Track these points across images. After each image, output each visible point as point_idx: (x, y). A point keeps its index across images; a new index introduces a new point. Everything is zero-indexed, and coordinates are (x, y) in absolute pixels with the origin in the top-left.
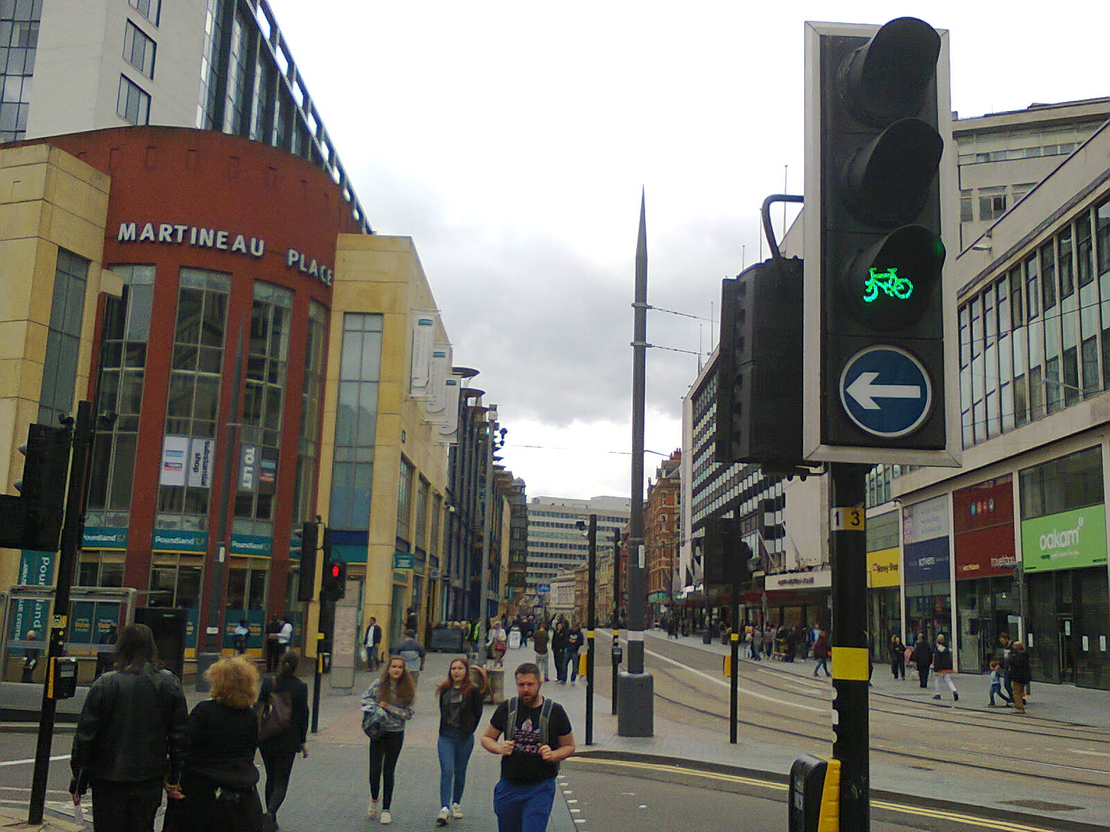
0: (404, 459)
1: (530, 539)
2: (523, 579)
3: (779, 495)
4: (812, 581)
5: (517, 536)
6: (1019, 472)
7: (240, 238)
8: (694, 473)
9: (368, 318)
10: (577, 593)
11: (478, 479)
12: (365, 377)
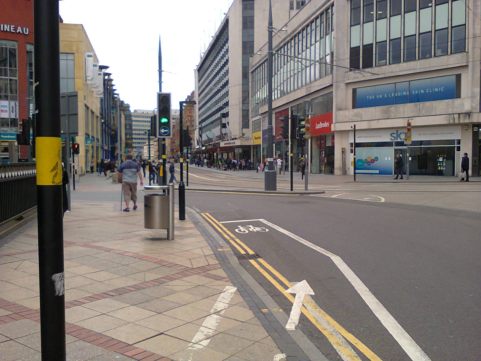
0: (86, 105)
1: (133, 128)
2: (131, 145)
3: (227, 111)
4: (234, 143)
5: (128, 127)
6: (291, 107)
7: (19, 28)
8: (199, 101)
9: (68, 55)
10: (155, 150)
11: (111, 107)
12: (69, 77)
